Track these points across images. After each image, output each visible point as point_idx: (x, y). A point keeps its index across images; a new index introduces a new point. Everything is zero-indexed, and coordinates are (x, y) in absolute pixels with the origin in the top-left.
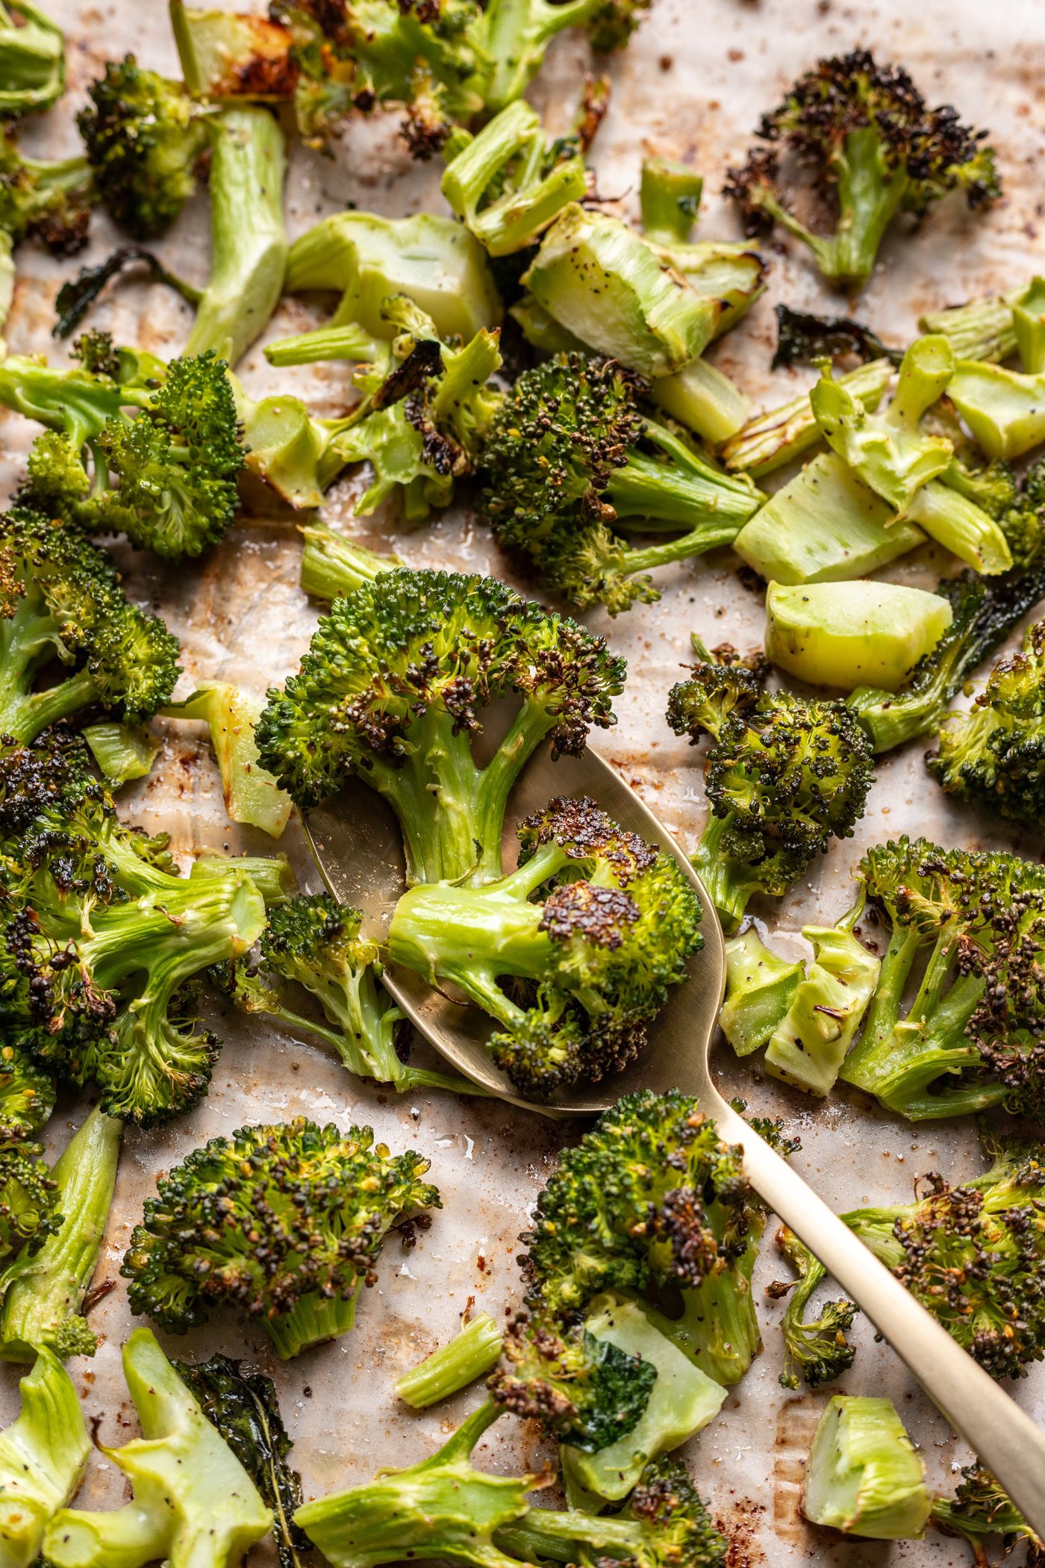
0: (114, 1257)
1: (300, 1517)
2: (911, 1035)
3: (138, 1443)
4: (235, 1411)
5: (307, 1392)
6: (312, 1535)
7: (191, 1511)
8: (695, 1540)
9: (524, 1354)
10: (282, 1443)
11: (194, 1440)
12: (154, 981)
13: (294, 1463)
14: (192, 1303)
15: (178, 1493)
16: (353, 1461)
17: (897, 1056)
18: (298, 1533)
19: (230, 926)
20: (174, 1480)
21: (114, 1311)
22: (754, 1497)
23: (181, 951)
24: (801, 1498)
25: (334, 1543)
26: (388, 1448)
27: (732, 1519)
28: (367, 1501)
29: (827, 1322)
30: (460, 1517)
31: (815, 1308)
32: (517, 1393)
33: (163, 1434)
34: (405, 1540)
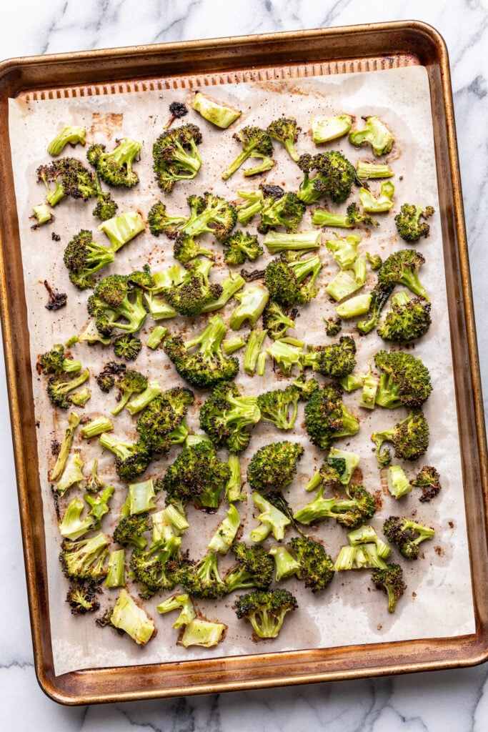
0: (245, 477)
1: (295, 517)
2: (388, 394)
3: (261, 515)
4: (276, 501)
5: (289, 492)
6: (298, 520)
7: (275, 524)
8: (368, 500)
9: (324, 475)
10: (287, 503)
11: (271, 511)
12: (238, 427)
13: (290, 506)
14: (263, 486)
15: (272, 522)
16: (301, 503)
17: (386, 398)
18: (295, 520)
19: (254, 418)
20: (270, 520)
21: (247, 487)
22: (379, 489)
23: (244, 421)
24: (387, 487)
25: (302, 520)
26: (307, 499)
27: (376, 494)
28: (306, 511)
29: (384, 454)
30: (324, 509)
31: (382, 451)
32: (327, 483)
33: (265, 511)
34: (315, 516)
